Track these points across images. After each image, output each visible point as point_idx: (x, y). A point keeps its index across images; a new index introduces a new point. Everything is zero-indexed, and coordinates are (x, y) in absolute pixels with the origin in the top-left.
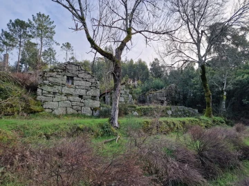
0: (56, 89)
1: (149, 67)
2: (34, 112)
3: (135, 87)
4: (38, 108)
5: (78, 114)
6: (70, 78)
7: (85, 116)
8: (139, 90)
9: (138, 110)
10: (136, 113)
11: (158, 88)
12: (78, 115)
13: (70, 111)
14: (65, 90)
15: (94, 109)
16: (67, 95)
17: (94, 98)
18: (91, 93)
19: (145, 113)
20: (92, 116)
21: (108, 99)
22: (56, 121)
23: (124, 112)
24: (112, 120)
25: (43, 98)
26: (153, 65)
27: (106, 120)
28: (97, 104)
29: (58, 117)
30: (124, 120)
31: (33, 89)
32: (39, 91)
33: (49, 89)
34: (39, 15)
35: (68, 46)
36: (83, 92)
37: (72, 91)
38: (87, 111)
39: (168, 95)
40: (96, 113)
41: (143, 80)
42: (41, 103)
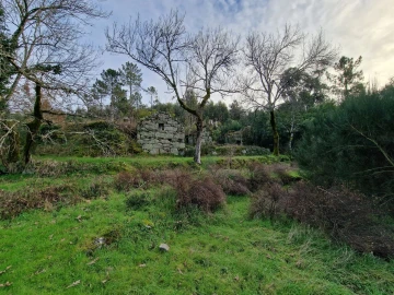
0: (151, 134)
1: (229, 108)
2: (136, 153)
3: (215, 128)
4: (139, 149)
5: (168, 154)
6: (161, 125)
7: (173, 155)
8: (218, 131)
9: (217, 150)
10: (215, 153)
11: (236, 129)
12: (168, 155)
13: (162, 151)
14: (158, 135)
15: (181, 150)
16: (159, 139)
17: (180, 141)
18: (178, 136)
19: (223, 152)
20: (179, 156)
21: (191, 141)
22: (153, 160)
23: (205, 152)
24: (196, 159)
25: (142, 141)
26: (233, 106)
27: (191, 159)
28: (183, 145)
29: (154, 156)
30: (205, 158)
31: (134, 135)
32: (138, 136)
33: (146, 134)
34: (128, 64)
35: (153, 90)
36: (171, 136)
37: (162, 135)
38: (175, 151)
39: (245, 136)
40: (182, 153)
41: (223, 121)
42: (140, 146)
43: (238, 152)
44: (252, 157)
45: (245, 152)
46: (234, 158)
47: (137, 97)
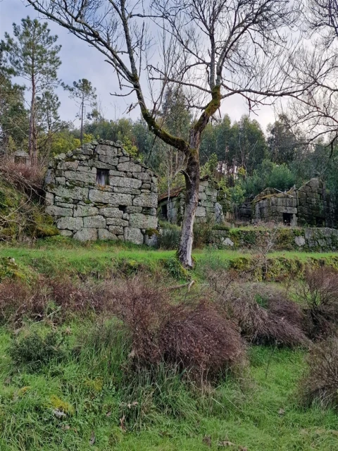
0: (79, 193)
1: (267, 135)
2: (42, 236)
3: (231, 183)
4: (48, 229)
5: (118, 241)
6: (103, 173)
7: (130, 245)
8: (239, 190)
9: (233, 236)
10: (228, 241)
11: (282, 185)
12: (118, 243)
13: (105, 234)
14: (95, 195)
15: (147, 233)
16: (98, 205)
17: (146, 210)
18: (142, 201)
19: (248, 241)
20: (144, 245)
21: (172, 211)
22: (82, 254)
23: (203, 239)
24: (181, 254)
25: (56, 210)
26: (276, 129)
27: (170, 254)
28: (152, 222)
29: (84, 245)
30: (202, 254)
31: (37, 194)
32: (49, 196)
33: (67, 193)
34: (27, 22)
35: (85, 86)
36: (126, 199)
37: (106, 196)
38: (134, 235)
40: (152, 240)
41: (251, 166)
42: (53, 220)
43: (284, 242)
44: (319, 256)
45: (301, 241)
46: (275, 255)
47: (48, 103)
